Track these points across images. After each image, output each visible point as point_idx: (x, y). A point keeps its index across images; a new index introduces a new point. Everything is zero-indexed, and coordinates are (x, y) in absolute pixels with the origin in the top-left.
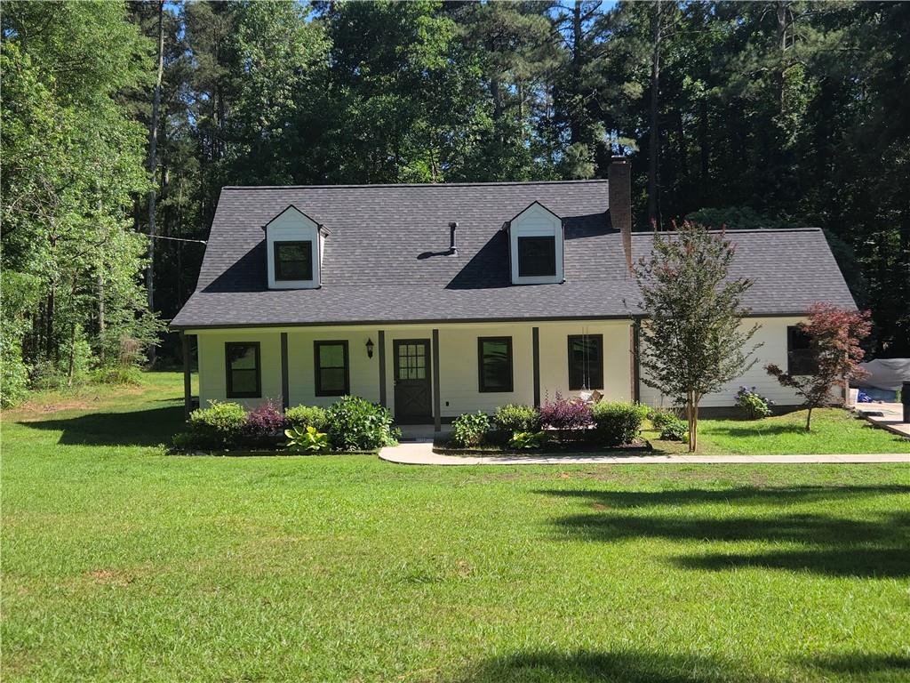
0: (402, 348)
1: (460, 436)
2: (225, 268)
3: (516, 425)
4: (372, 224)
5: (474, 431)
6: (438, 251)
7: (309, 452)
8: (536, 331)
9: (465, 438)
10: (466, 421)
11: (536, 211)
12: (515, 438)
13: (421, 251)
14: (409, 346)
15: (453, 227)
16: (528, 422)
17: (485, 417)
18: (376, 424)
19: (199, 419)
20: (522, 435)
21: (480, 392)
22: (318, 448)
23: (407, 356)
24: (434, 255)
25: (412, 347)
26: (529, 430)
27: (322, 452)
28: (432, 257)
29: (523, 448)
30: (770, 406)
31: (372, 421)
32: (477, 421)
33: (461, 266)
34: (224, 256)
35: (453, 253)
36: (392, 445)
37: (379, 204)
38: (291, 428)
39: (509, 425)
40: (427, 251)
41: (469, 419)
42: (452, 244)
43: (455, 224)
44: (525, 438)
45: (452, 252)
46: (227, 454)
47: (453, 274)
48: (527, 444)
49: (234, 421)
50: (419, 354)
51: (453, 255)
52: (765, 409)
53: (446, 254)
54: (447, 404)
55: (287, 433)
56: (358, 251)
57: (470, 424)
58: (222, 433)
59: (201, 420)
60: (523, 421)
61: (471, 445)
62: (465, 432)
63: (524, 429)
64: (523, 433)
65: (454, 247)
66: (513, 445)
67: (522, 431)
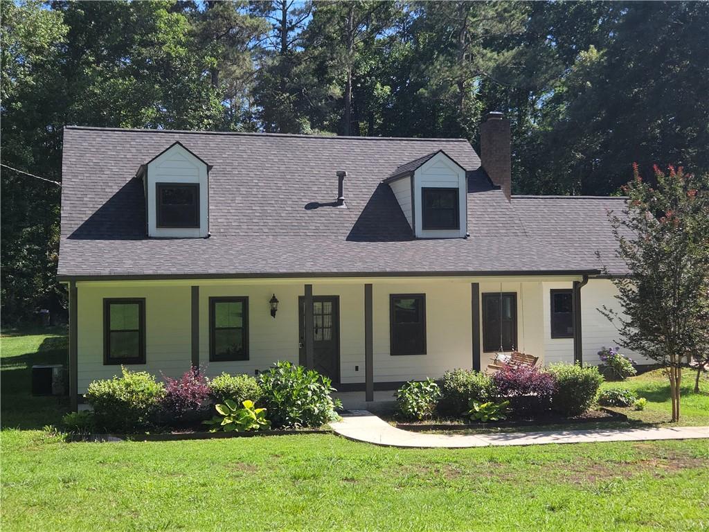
1: (413, 407)
2: (90, 213)
4: (244, 172)
5: (426, 401)
6: (324, 202)
7: (251, 433)
9: (418, 409)
11: (440, 161)
12: (476, 409)
13: (306, 201)
14: (325, 304)
15: (341, 176)
17: (435, 384)
18: (319, 395)
19: (105, 394)
20: (484, 405)
21: (391, 354)
22: (258, 426)
24: (321, 205)
25: (317, 304)
26: (489, 398)
27: (262, 432)
28: (320, 208)
29: (489, 420)
30: (636, 366)
31: (314, 392)
33: (354, 218)
34: (85, 199)
35: (342, 204)
37: (244, 151)
38: (222, 403)
39: (467, 394)
40: (313, 201)
42: (341, 195)
43: (344, 173)
44: (487, 408)
45: (340, 202)
46: (150, 439)
48: (494, 415)
49: (151, 395)
51: (342, 207)
52: (631, 368)
53: (334, 205)
54: (357, 368)
55: (218, 408)
56: (239, 199)
57: (421, 393)
58: (137, 412)
59: (108, 394)
60: (481, 388)
61: (424, 418)
62: (418, 403)
63: (483, 398)
64: (484, 403)
65: (343, 198)
66: (476, 417)
67: (481, 401)
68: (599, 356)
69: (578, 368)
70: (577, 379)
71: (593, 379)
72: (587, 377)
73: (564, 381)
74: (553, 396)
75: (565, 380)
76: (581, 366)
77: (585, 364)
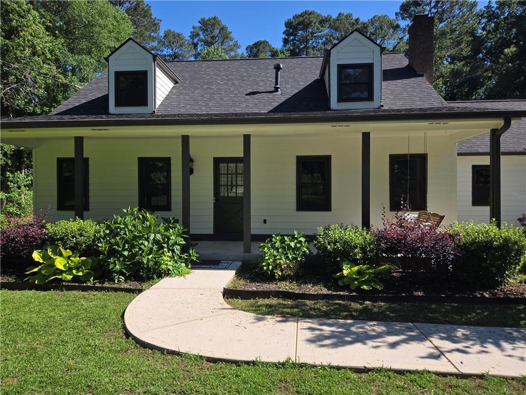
0: (223, 166)
1: (268, 265)
3: (346, 253)
5: (287, 258)
6: (264, 91)
8: (366, 137)
9: (275, 268)
10: (278, 244)
11: (356, 39)
12: (345, 272)
13: (250, 91)
14: (230, 164)
15: (278, 68)
16: (363, 249)
17: (303, 239)
20: (356, 268)
21: (297, 210)
23: (228, 174)
24: (261, 93)
25: (232, 165)
26: (364, 260)
28: (258, 94)
32: (292, 244)
33: (283, 99)
35: (277, 91)
36: (180, 274)
38: (42, 249)
39: (337, 252)
40: (255, 91)
41: (282, 241)
42: (277, 84)
43: (279, 66)
44: (359, 272)
45: (276, 89)
47: (276, 104)
48: (365, 282)
50: (238, 172)
51: (277, 93)
53: (271, 92)
54: (265, 221)
55: (35, 254)
57: (284, 248)
60: (355, 247)
61: (283, 278)
62: (276, 260)
63: (358, 259)
64: (357, 264)
65: (278, 86)
66: (344, 283)
67: (355, 262)
68: (518, 222)
69: (495, 229)
70: (491, 242)
71: (516, 243)
72: (506, 240)
73: (471, 244)
74: (453, 262)
75: (474, 242)
76: (499, 226)
77: (504, 224)
